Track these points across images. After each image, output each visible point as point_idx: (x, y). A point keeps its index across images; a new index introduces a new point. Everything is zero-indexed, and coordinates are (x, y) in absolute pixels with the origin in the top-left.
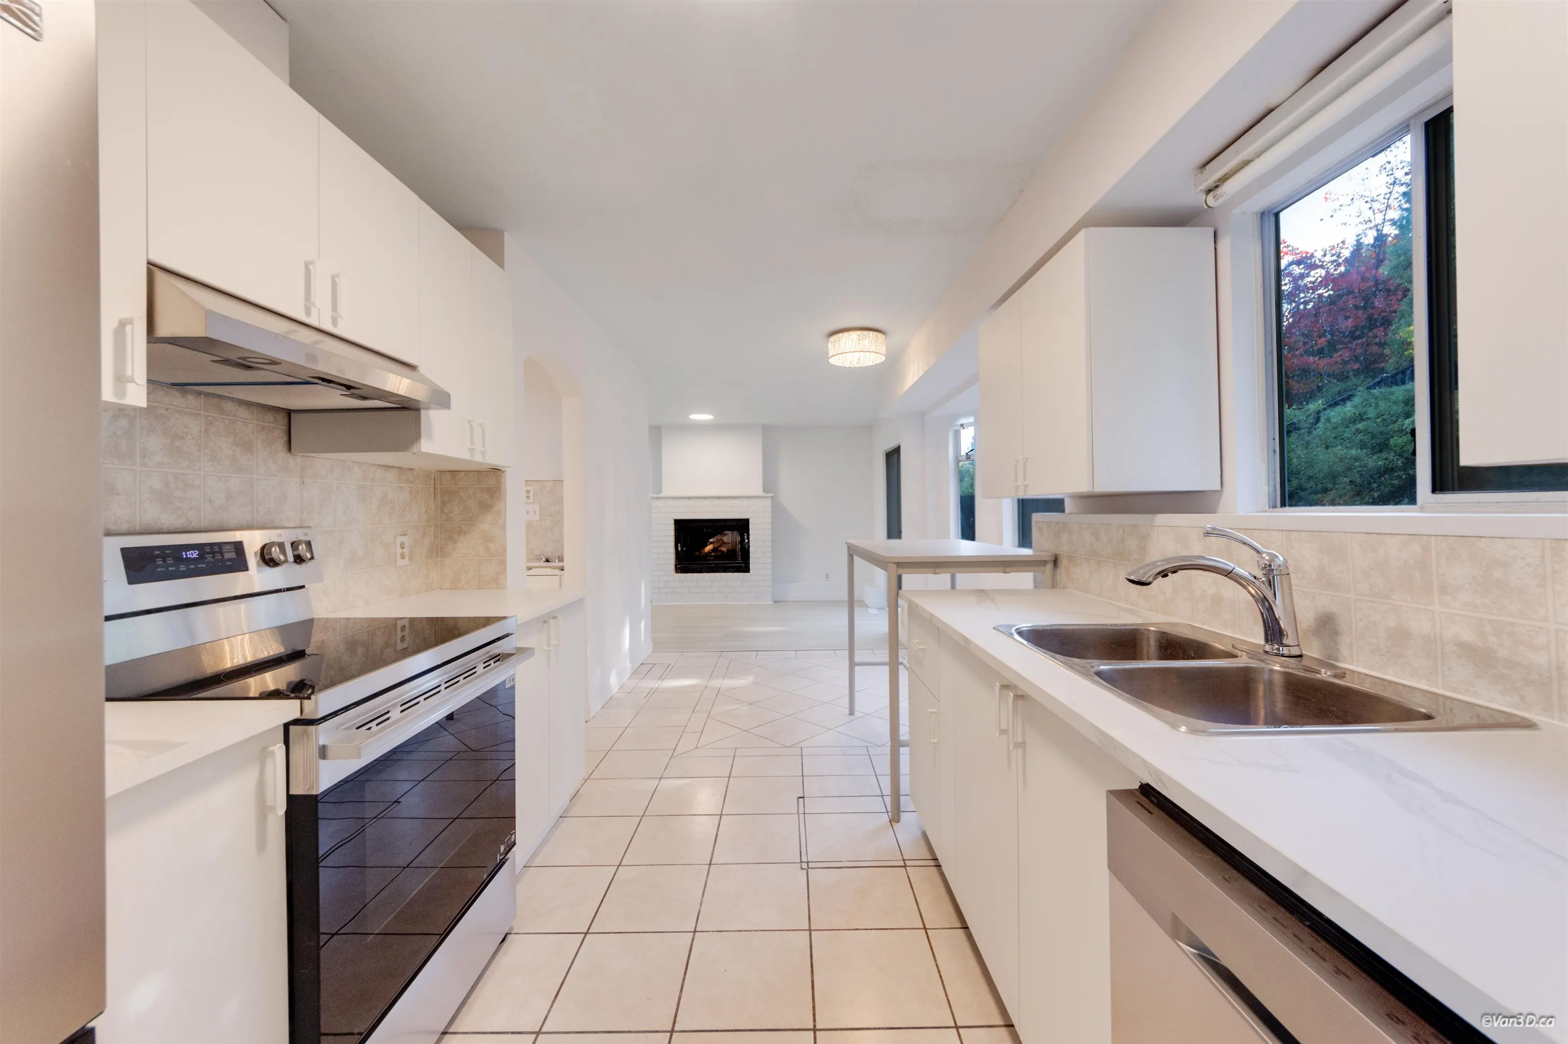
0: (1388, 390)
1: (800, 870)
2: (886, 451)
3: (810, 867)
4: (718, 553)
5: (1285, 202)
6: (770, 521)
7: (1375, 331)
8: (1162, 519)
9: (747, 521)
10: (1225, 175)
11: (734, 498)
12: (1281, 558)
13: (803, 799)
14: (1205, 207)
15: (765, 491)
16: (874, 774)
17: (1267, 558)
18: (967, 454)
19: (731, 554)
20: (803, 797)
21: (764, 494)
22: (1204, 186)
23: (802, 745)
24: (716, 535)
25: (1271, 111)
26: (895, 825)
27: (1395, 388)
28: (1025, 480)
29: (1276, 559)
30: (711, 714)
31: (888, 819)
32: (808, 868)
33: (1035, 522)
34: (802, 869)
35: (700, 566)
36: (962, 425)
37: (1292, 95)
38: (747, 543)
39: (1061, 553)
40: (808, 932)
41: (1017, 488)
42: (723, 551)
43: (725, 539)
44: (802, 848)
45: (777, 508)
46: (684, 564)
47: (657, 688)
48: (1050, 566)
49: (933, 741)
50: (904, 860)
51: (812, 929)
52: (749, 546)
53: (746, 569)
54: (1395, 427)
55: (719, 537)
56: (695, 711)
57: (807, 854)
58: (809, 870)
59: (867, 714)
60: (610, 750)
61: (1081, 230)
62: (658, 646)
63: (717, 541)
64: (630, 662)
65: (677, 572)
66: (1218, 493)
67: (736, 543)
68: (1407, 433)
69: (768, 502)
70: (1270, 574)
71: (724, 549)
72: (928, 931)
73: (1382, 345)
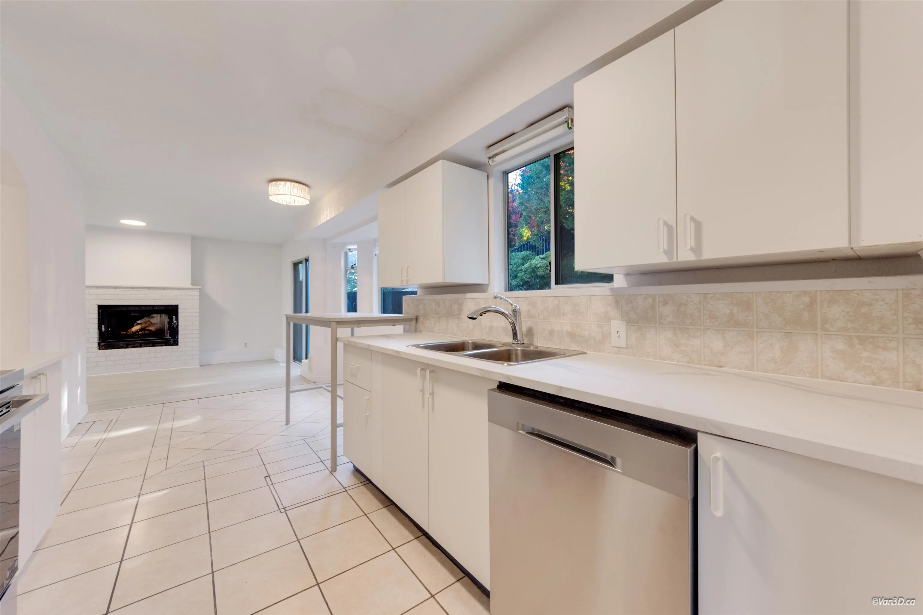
0: (517, 253)
1: (280, 513)
2: (293, 262)
3: (286, 510)
4: (146, 332)
5: (511, 170)
6: (198, 306)
7: (512, 228)
8: (469, 295)
9: (177, 306)
10: (496, 154)
11: (164, 289)
12: (518, 307)
13: (268, 477)
14: (488, 164)
15: (193, 284)
16: (313, 452)
17: (514, 307)
18: (352, 266)
19: (160, 332)
20: (269, 476)
21: (192, 287)
22: (489, 155)
23: (257, 448)
24: (144, 318)
25: (514, 134)
26: (334, 474)
27: (519, 253)
28: (407, 277)
29: (517, 307)
30: (171, 445)
31: (329, 472)
32: (286, 511)
33: (405, 300)
34: (281, 512)
35: (127, 342)
36: (350, 249)
37: (522, 130)
38: (176, 323)
39: (419, 315)
40: (297, 541)
41: (402, 281)
42: (151, 330)
43: (153, 321)
44: (277, 502)
45: (203, 297)
46: (108, 342)
47: (105, 439)
48: (414, 322)
49: (367, 414)
50: (345, 488)
51: (299, 539)
52: (177, 326)
53: (176, 343)
54: (520, 268)
55: (146, 319)
56: (154, 446)
57: (282, 504)
58: (287, 512)
59: (298, 422)
60: (71, 491)
61: (439, 160)
62: (92, 407)
63: (145, 323)
64: (68, 422)
65: (100, 349)
66: (487, 285)
67: (164, 323)
68: (523, 271)
69: (197, 293)
70: (516, 312)
71: (152, 328)
72: (367, 515)
73: (514, 235)
